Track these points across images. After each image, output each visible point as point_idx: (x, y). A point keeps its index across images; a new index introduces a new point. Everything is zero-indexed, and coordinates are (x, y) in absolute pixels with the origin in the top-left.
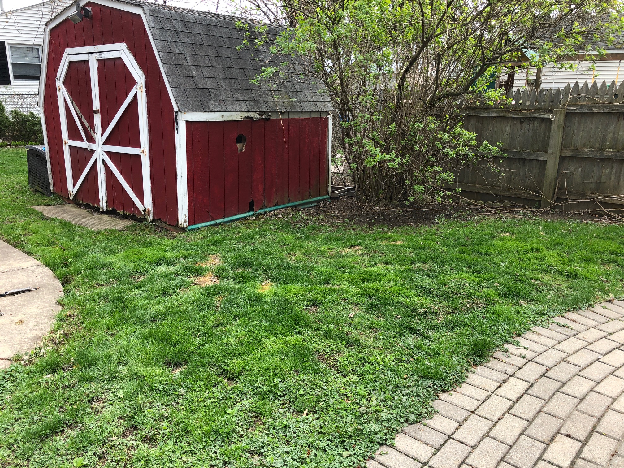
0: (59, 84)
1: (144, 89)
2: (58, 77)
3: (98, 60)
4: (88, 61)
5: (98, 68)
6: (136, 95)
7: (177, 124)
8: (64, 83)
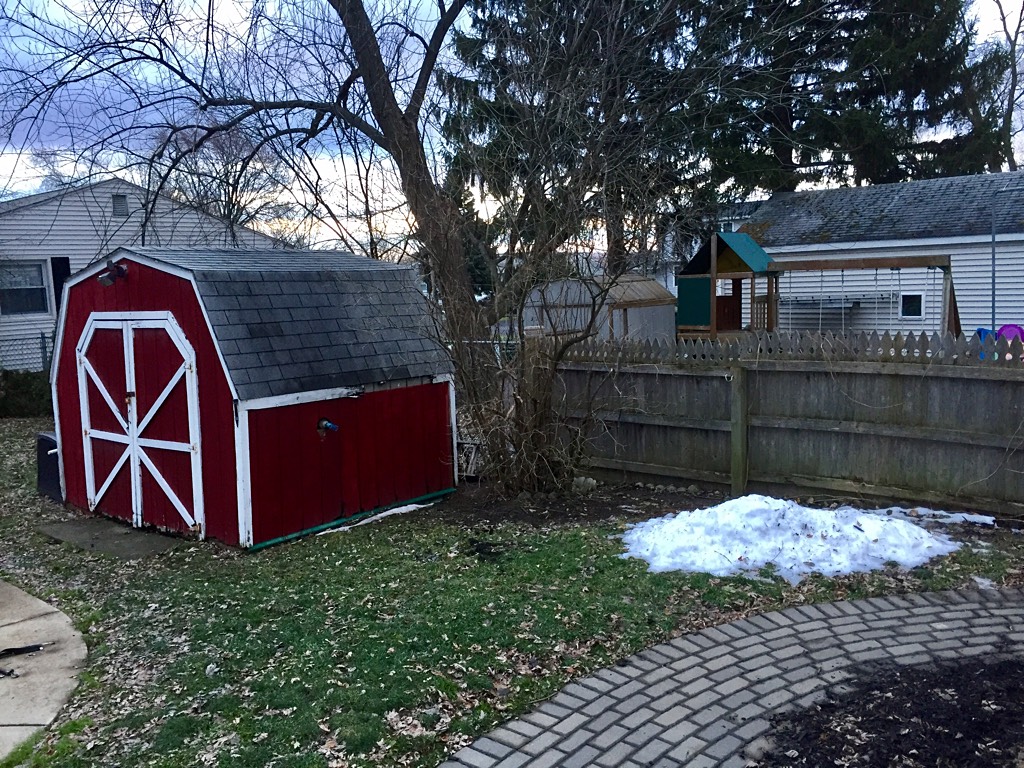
0: (81, 356)
1: (194, 369)
2: (79, 346)
3: (134, 329)
4: (121, 330)
5: (134, 340)
6: (184, 375)
7: (237, 416)
8: (87, 355)
